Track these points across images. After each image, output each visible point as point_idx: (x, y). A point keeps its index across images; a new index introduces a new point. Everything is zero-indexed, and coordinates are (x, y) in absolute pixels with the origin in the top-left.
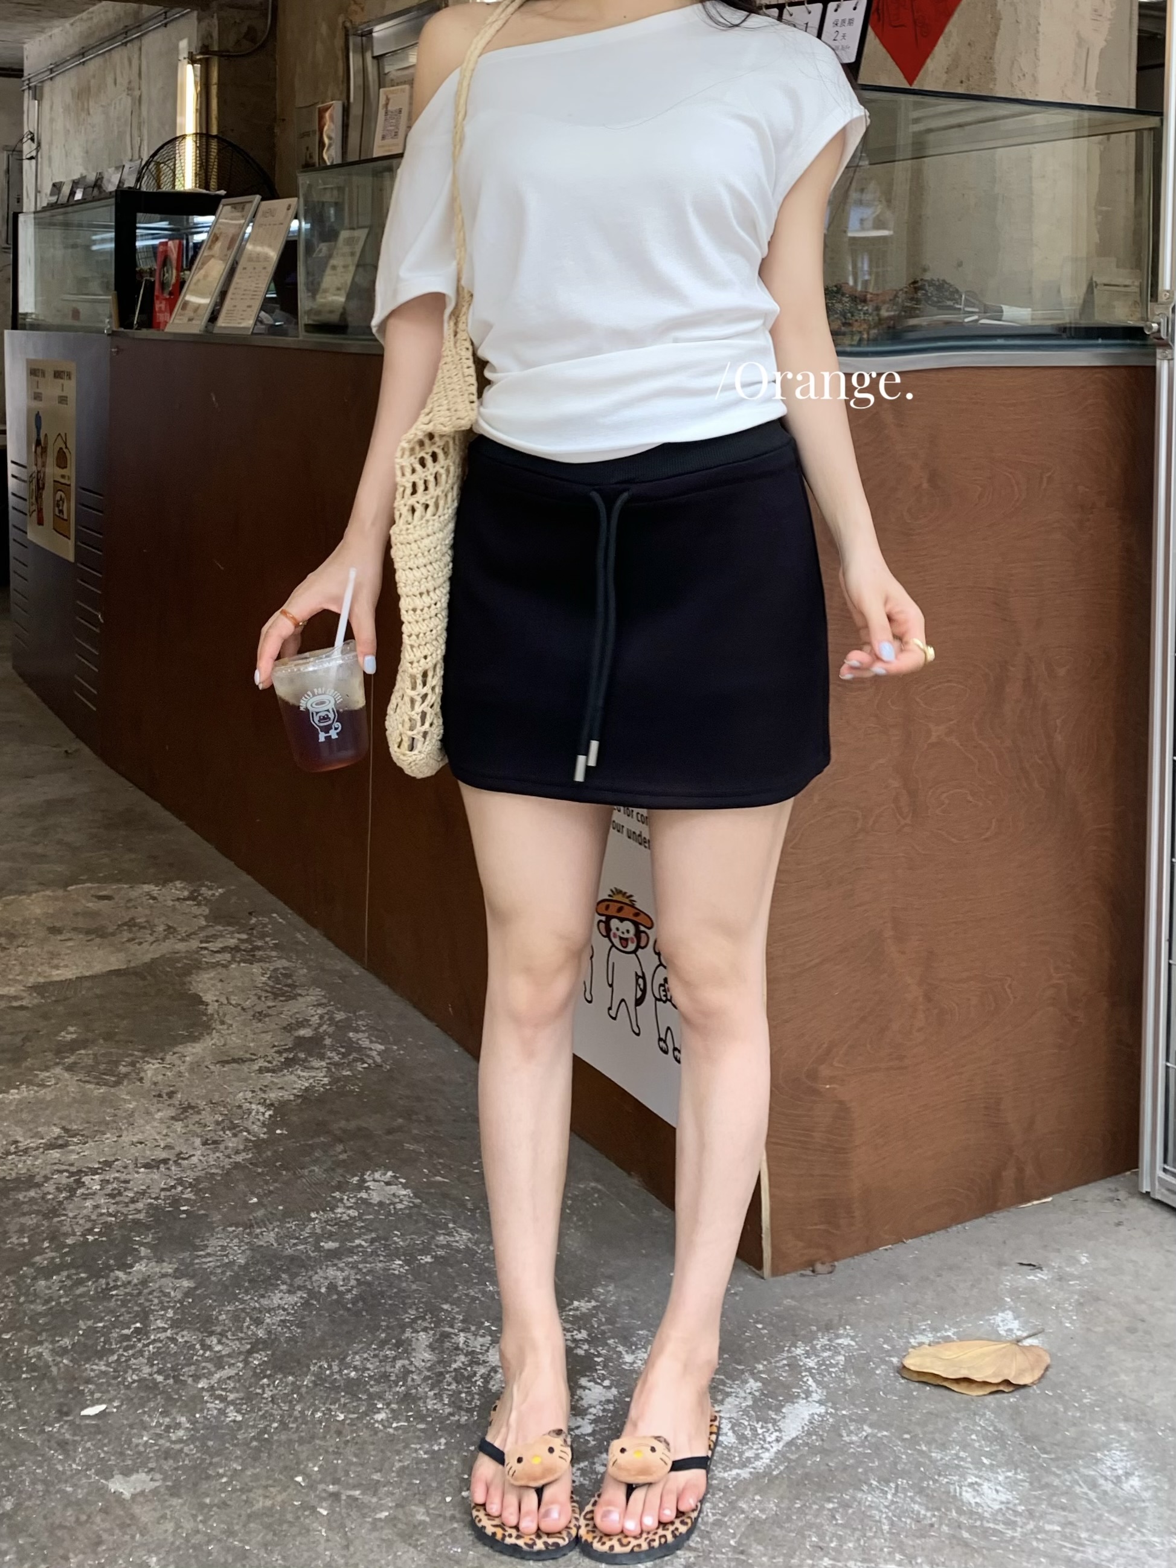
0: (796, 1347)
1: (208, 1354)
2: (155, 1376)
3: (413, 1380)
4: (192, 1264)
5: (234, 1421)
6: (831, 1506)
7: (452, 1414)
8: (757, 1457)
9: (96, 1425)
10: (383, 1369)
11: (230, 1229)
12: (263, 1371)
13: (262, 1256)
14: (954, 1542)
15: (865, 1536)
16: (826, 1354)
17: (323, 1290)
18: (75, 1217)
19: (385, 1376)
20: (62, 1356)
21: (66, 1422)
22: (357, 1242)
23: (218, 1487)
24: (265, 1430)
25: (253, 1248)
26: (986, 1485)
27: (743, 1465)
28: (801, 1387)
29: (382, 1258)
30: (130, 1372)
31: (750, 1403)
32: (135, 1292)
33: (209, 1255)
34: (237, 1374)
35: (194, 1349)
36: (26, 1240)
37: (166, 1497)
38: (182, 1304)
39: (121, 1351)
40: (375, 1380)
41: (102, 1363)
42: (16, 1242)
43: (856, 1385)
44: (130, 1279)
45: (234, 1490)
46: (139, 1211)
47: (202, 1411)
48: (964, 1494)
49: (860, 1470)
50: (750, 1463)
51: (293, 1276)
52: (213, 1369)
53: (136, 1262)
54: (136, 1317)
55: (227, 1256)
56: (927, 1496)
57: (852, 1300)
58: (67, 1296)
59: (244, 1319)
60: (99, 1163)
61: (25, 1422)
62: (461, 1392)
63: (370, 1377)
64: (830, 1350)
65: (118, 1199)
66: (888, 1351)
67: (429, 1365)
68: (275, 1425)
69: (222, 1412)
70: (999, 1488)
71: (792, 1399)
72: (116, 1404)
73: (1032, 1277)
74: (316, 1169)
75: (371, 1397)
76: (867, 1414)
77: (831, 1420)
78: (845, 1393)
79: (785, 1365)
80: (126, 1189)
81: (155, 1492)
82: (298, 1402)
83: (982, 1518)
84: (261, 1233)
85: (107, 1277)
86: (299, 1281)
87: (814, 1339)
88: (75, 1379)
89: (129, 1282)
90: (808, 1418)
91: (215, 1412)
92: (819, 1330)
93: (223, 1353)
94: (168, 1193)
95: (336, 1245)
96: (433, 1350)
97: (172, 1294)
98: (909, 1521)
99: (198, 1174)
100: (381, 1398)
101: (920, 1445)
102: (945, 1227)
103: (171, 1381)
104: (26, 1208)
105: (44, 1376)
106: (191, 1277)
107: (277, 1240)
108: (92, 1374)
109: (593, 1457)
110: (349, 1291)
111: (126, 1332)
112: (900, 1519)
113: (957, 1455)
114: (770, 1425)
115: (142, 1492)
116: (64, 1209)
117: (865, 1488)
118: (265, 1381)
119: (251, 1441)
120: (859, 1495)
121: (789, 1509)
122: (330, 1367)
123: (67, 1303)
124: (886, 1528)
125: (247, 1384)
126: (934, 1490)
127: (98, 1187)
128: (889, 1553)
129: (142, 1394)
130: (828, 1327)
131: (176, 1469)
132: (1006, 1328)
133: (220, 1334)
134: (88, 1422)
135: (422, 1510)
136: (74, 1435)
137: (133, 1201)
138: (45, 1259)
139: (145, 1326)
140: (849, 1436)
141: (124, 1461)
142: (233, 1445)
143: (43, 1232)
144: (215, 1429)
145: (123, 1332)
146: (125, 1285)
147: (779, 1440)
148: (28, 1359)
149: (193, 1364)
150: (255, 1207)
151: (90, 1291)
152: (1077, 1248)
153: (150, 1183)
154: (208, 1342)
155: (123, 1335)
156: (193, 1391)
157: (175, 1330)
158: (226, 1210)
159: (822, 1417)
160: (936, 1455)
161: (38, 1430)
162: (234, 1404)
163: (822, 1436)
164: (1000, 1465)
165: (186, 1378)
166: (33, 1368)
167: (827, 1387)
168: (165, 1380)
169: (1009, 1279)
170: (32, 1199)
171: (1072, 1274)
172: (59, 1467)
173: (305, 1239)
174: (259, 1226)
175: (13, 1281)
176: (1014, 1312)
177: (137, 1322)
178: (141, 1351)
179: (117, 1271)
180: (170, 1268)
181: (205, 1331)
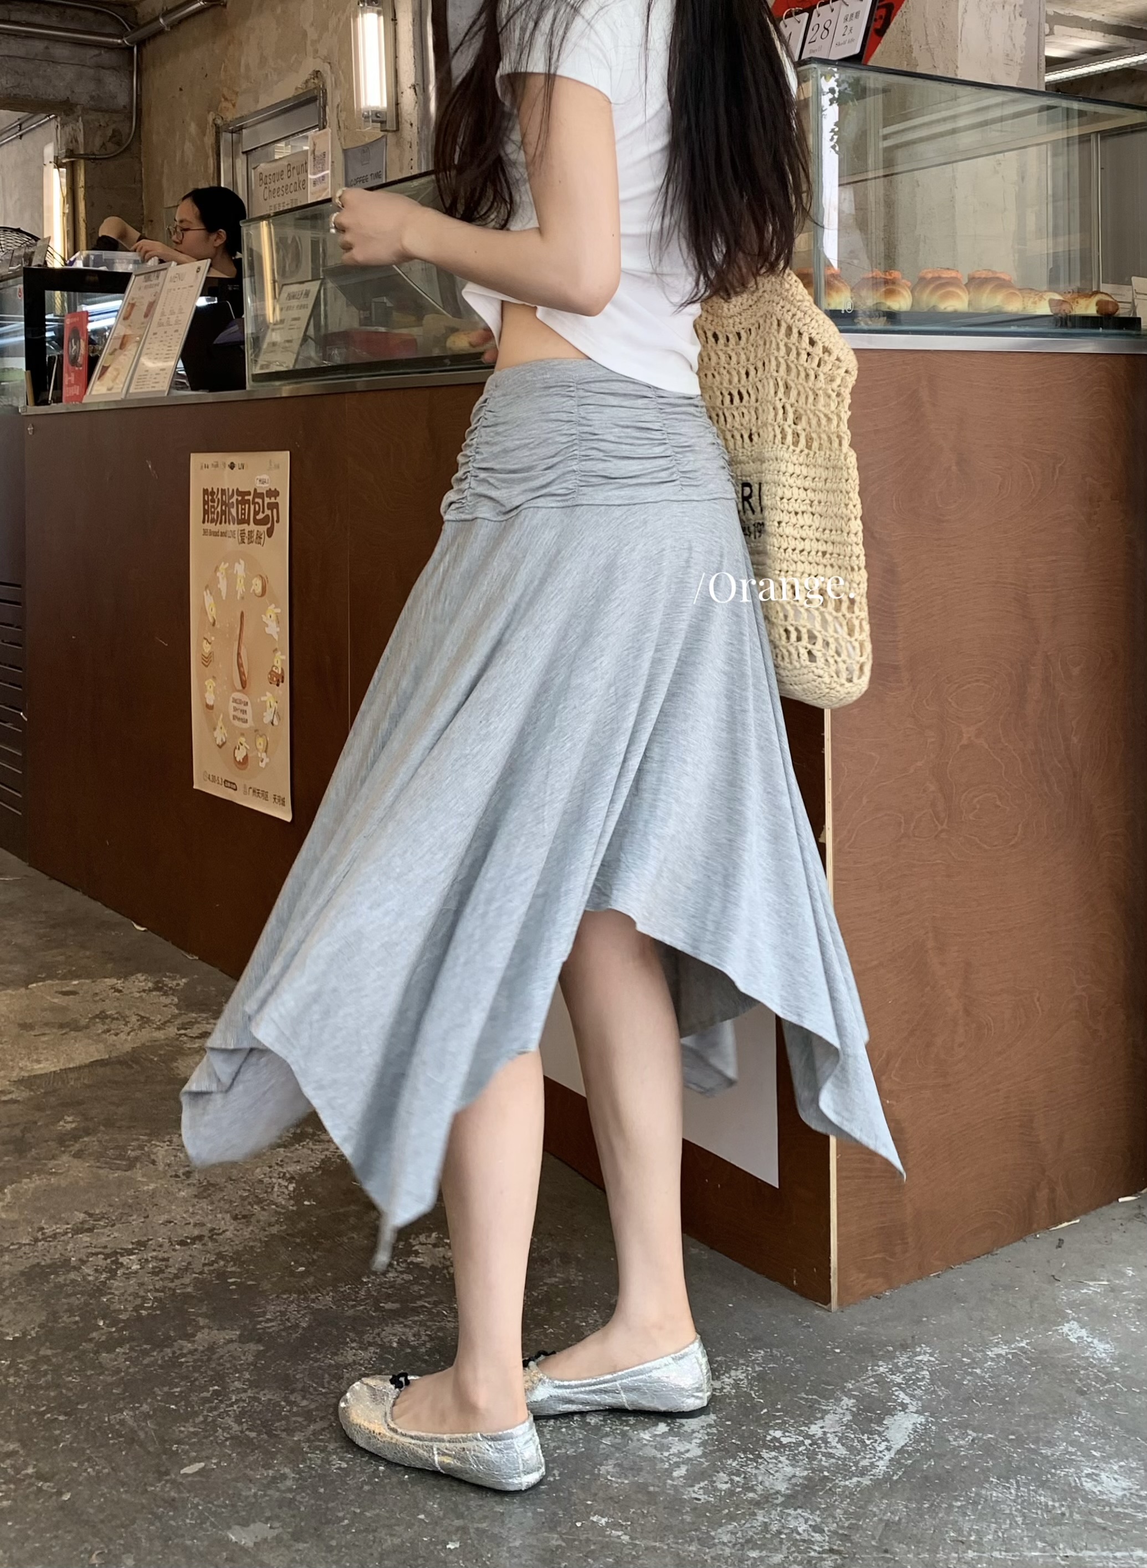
0: (879, 1366)
1: (295, 1409)
2: (247, 1433)
4: (255, 1329)
5: (339, 1468)
6: (959, 1504)
8: (873, 1465)
9: (202, 1482)
11: (285, 1296)
13: (324, 1319)
14: (1090, 1526)
15: (1000, 1528)
16: (909, 1370)
17: (395, 1345)
18: (123, 1294)
20: (145, 1420)
21: (167, 1481)
22: (419, 1303)
23: (342, 1530)
25: (315, 1312)
26: (1103, 1476)
27: (862, 1473)
28: (895, 1401)
30: (220, 1431)
31: (850, 1418)
32: (205, 1358)
33: (270, 1320)
34: (331, 1425)
35: (280, 1405)
36: (77, 1318)
37: (292, 1542)
38: (255, 1366)
39: (205, 1413)
41: (188, 1425)
42: (68, 1321)
43: (948, 1396)
44: (195, 1346)
45: (358, 1532)
46: (185, 1286)
47: (304, 1461)
48: (1084, 1484)
49: (977, 1470)
50: (867, 1471)
51: (361, 1334)
52: (305, 1423)
53: (197, 1331)
54: (212, 1381)
55: (288, 1320)
56: (1049, 1488)
57: (919, 1322)
58: (136, 1366)
59: (323, 1376)
60: (133, 1243)
61: (123, 1484)
64: (912, 1366)
65: (161, 1276)
66: (968, 1364)
68: (382, 1468)
69: (325, 1461)
70: (1116, 1476)
71: (890, 1412)
72: (214, 1461)
73: (1085, 1291)
74: (355, 1236)
76: (967, 1420)
77: (933, 1428)
78: (939, 1402)
79: (872, 1383)
80: (167, 1267)
81: (278, 1539)
83: (1109, 1504)
84: (317, 1298)
85: (170, 1346)
86: (367, 1338)
87: (893, 1358)
88: (166, 1441)
89: (196, 1350)
90: (911, 1427)
91: (319, 1462)
92: (895, 1351)
93: (313, 1406)
94: (212, 1268)
95: (396, 1305)
97: (243, 1358)
98: (1039, 1512)
99: (235, 1247)
101: (1027, 1444)
102: (989, 1252)
103: (265, 1436)
104: (69, 1289)
105: (132, 1441)
106: (259, 1341)
107: (334, 1303)
108: (182, 1435)
109: (711, 1476)
110: (424, 1344)
111: (205, 1394)
112: (1030, 1511)
113: (1066, 1449)
114: (876, 1437)
115: (265, 1540)
116: (110, 1288)
117: (987, 1485)
119: (362, 1487)
120: (983, 1492)
121: (919, 1509)
123: (135, 1373)
124: (1019, 1520)
126: (1054, 1483)
127: (139, 1267)
128: (1029, 1542)
129: (239, 1450)
130: (904, 1347)
131: (294, 1516)
132: (1076, 1336)
133: (302, 1390)
134: (190, 1479)
135: (556, 1536)
136: (180, 1492)
137: (176, 1277)
138: (102, 1334)
139: (224, 1388)
140: (955, 1440)
141: (237, 1512)
142: (346, 1490)
143: (93, 1310)
144: (322, 1477)
145: (202, 1395)
146: (192, 1352)
147: (888, 1449)
148: (111, 1426)
149: (283, 1419)
150: (303, 1275)
151: (157, 1360)
152: (1120, 1263)
153: (190, 1259)
154: (292, 1398)
155: (203, 1398)
156: (290, 1444)
157: (256, 1390)
158: (275, 1279)
159: (925, 1425)
160: (1046, 1451)
161: (140, 1490)
162: (335, 1453)
163: (930, 1442)
164: (1110, 1457)
165: (279, 1432)
166: (118, 1435)
167: (920, 1399)
168: (258, 1435)
169: (1064, 1295)
170: (73, 1281)
171: (1123, 1286)
172: (172, 1523)
173: (362, 1300)
174: (312, 1292)
175: (75, 1357)
176: (1079, 1322)
177: (214, 1385)
178: (226, 1411)
179: (179, 1341)
180: (233, 1334)
181: (287, 1389)
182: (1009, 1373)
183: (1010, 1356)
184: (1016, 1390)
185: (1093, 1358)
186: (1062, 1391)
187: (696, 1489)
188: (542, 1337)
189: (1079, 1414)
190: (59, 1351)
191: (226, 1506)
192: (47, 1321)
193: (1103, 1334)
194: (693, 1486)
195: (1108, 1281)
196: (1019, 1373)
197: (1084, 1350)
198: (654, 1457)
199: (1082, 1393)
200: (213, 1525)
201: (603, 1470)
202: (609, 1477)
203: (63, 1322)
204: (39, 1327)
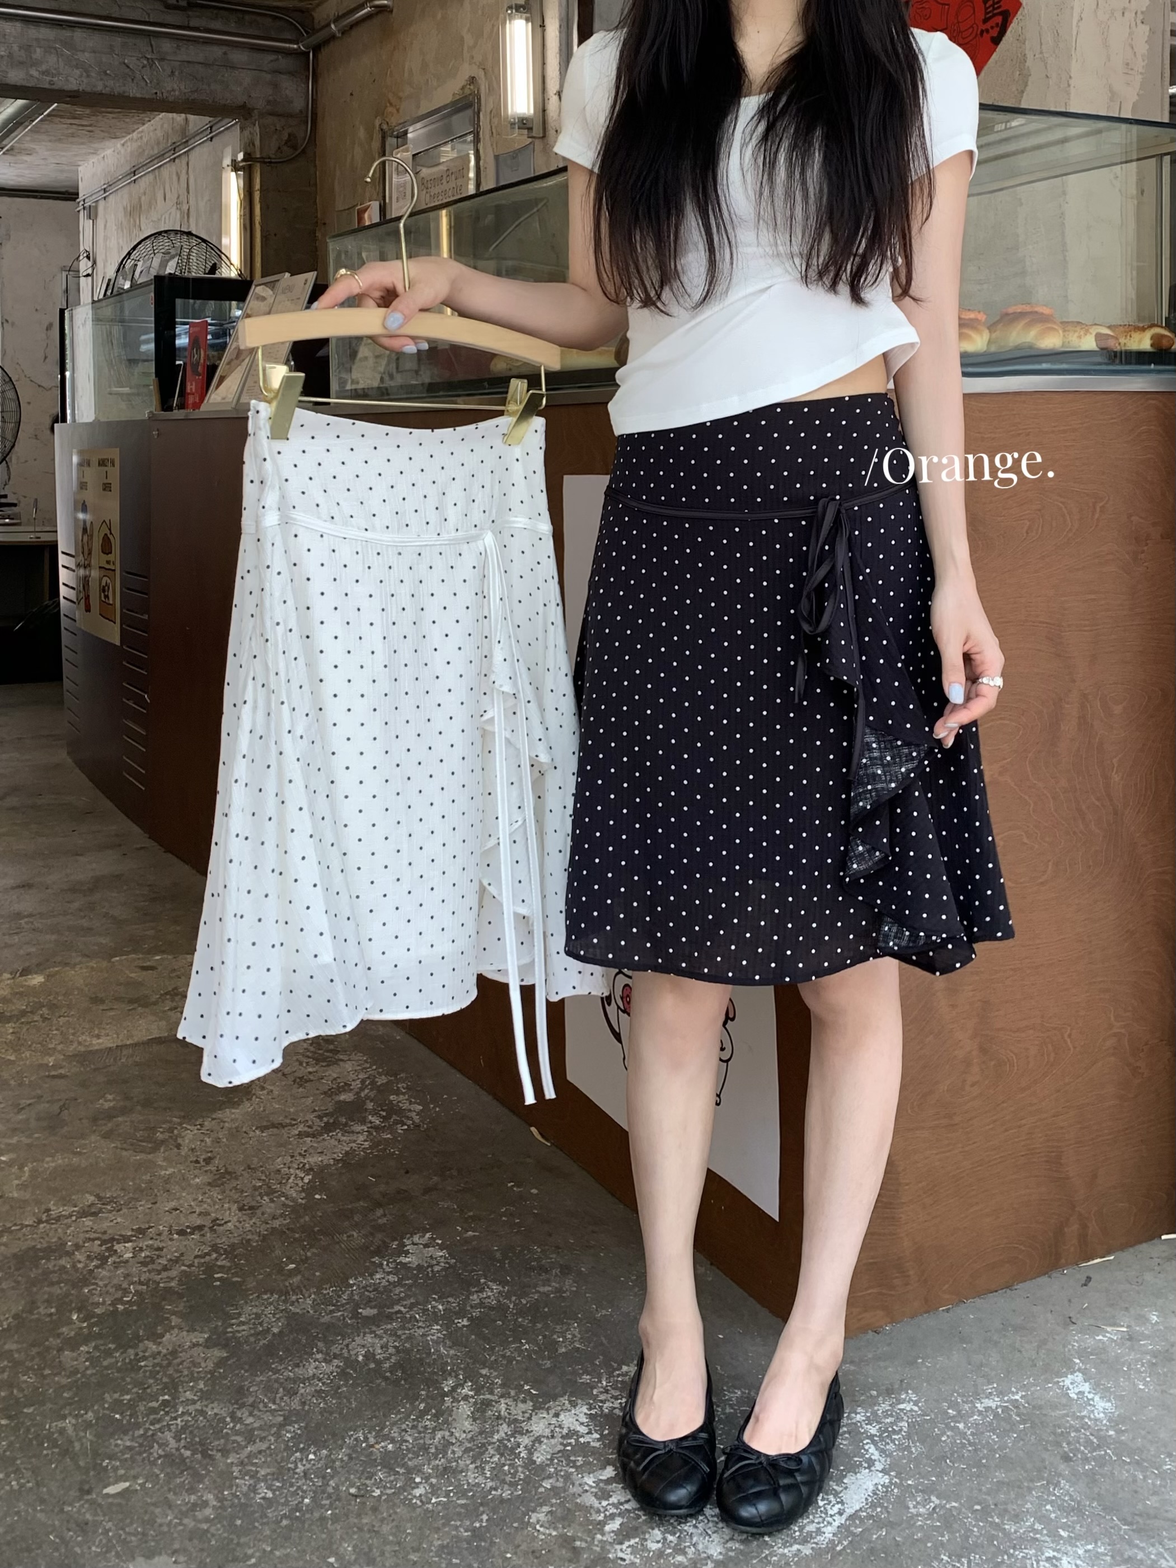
0: (856, 1414)
1: (238, 1427)
2: (182, 1451)
3: (453, 1452)
4: (225, 1333)
5: (264, 1498)
7: (492, 1488)
8: (819, 1532)
9: (120, 1505)
10: (422, 1441)
11: (265, 1297)
12: (295, 1445)
13: (297, 1324)
16: (888, 1420)
18: (106, 1286)
19: (425, 1448)
20: (85, 1430)
21: (87, 1501)
22: (397, 1308)
24: (298, 1508)
25: (289, 1316)
26: (1065, 1560)
27: (804, 1541)
28: (863, 1456)
29: (420, 1324)
30: (157, 1447)
32: (165, 1363)
33: (243, 1323)
34: (269, 1448)
35: (224, 1422)
36: (53, 1310)
38: (213, 1374)
39: (147, 1425)
40: (414, 1453)
41: (126, 1438)
42: (44, 1312)
43: (921, 1454)
44: (160, 1349)
46: (173, 1279)
47: (231, 1487)
49: (929, 1545)
50: (812, 1538)
51: (329, 1343)
52: (243, 1443)
53: (166, 1331)
54: (165, 1388)
57: (912, 1363)
58: (94, 1368)
59: (278, 1389)
60: (133, 1230)
61: (42, 1501)
62: (504, 1465)
63: (408, 1450)
64: (891, 1416)
65: (150, 1267)
66: (954, 1416)
67: (469, 1436)
68: (307, 1501)
69: (253, 1489)
70: (1079, 1562)
71: (854, 1469)
72: (140, 1481)
73: (1100, 1337)
74: (355, 1234)
75: (409, 1471)
76: (934, 1483)
77: (896, 1491)
78: (910, 1461)
80: (159, 1257)
82: (332, 1477)
84: (297, 1300)
85: (135, 1346)
86: (335, 1349)
87: (875, 1405)
88: (99, 1455)
89: (159, 1353)
90: (871, 1488)
91: (245, 1489)
92: (878, 1396)
93: (256, 1425)
94: (203, 1261)
95: (375, 1311)
96: (475, 1420)
97: (203, 1365)
99: (232, 1240)
100: (419, 1471)
101: (992, 1517)
102: (1009, 1286)
103: (199, 1456)
104: (55, 1277)
105: (65, 1452)
106: (225, 1346)
107: (313, 1307)
109: (644, 1533)
110: (388, 1359)
111: (154, 1404)
113: (1031, 1527)
114: (831, 1498)
116: (95, 1278)
117: (935, 1564)
118: (298, 1454)
119: (281, 1521)
122: (366, 1439)
123: (92, 1375)
125: (279, 1458)
127: (131, 1255)
129: (169, 1470)
130: (889, 1392)
131: (202, 1550)
132: (1077, 1390)
133: (252, 1405)
134: (110, 1500)
136: (96, 1514)
137: (165, 1269)
138: (73, 1330)
139: (174, 1399)
140: (915, 1507)
141: (146, 1542)
142: (262, 1524)
143: (71, 1302)
144: (243, 1506)
145: (150, 1404)
146: (154, 1356)
147: (840, 1513)
148: (49, 1437)
149: (223, 1437)
150: (292, 1273)
151: (117, 1362)
152: (1146, 1307)
153: (184, 1250)
154: (239, 1414)
155: (150, 1408)
156: (222, 1466)
157: (205, 1403)
158: (261, 1277)
159: (887, 1487)
160: (1010, 1527)
161: (56, 1510)
162: (265, 1480)
163: (887, 1508)
164: (1078, 1538)
165: (214, 1453)
166: (54, 1444)
167: (890, 1455)
168: (193, 1455)
169: (1077, 1340)
170: (62, 1268)
171: (1143, 1333)
172: (78, 1550)
173: (343, 1305)
174: (295, 1293)
175: (38, 1353)
176: (1084, 1374)
177: (165, 1394)
178: (168, 1425)
179: (146, 1342)
180: (201, 1337)
181: (236, 1403)
182: (993, 1431)
183: (1000, 1410)
184: (995, 1451)
185: (1090, 1419)
186: (1045, 1455)
187: (624, 1547)
188: (516, 1354)
189: (1057, 1485)
190: (25, 1345)
191: (135, 1534)
192: (23, 1311)
193: (1107, 1390)
194: (621, 1543)
195: (1128, 1327)
196: (1004, 1430)
197: (1082, 1407)
198: (591, 1507)
199: (1066, 1459)
200: (118, 1555)
201: (534, 1517)
202: (538, 1527)
203: (39, 1313)
204: (13, 1318)
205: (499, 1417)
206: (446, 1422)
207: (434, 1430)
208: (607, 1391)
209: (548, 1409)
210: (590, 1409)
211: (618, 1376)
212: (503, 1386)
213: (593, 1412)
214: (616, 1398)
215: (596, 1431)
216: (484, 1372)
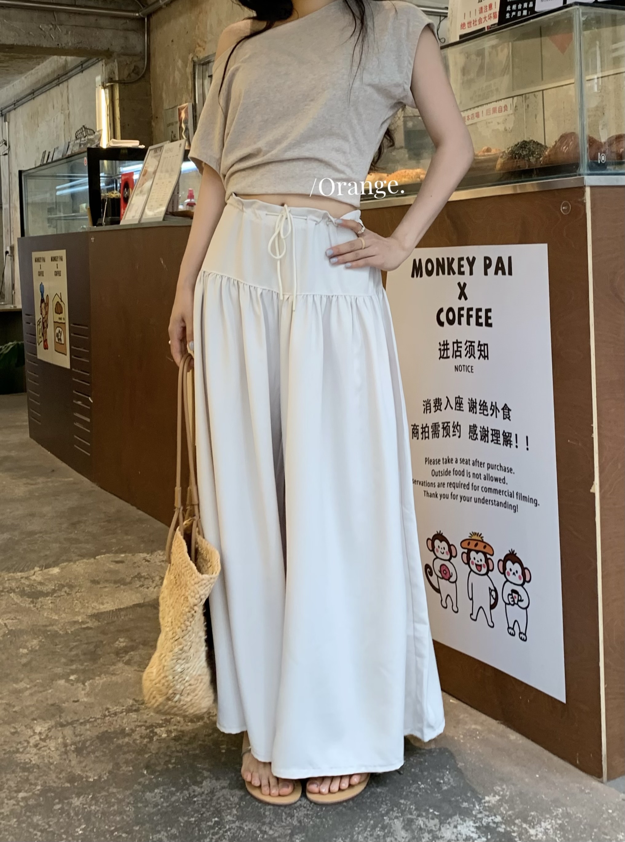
1: (266, 836)
18: (157, 753)
32: (209, 799)
35: (256, 833)
36: (131, 768)
39: (210, 836)
42: (126, 769)
44: (203, 790)
46: (195, 749)
53: (203, 780)
54: (213, 815)
58: (167, 802)
60: (162, 720)
65: (180, 742)
85: (187, 789)
89: (203, 793)
93: (276, 835)
96: (407, 830)
97: (231, 799)
104: (125, 749)
111: (210, 823)
116: (149, 749)
123: (168, 806)
127: (166, 735)
133: (270, 823)
137: (190, 743)
138: (146, 780)
139: (221, 820)
143: (140, 763)
146: (201, 794)
151: (180, 799)
154: (263, 828)
155: (208, 826)
157: (241, 822)
170: (128, 743)
175: (131, 794)
177: (215, 818)
178: (223, 836)
179: (193, 786)
180: (225, 783)
181: (259, 821)
188: (417, 791)
190: (121, 789)
192: (113, 768)
203: (123, 770)
204: (109, 773)
205: (421, 829)
206: (389, 832)
207: (384, 837)
208: (481, 812)
209: (449, 823)
210: (475, 823)
211: (485, 803)
212: (416, 809)
213: (477, 825)
214: (488, 816)
215: (483, 836)
216: (402, 801)
